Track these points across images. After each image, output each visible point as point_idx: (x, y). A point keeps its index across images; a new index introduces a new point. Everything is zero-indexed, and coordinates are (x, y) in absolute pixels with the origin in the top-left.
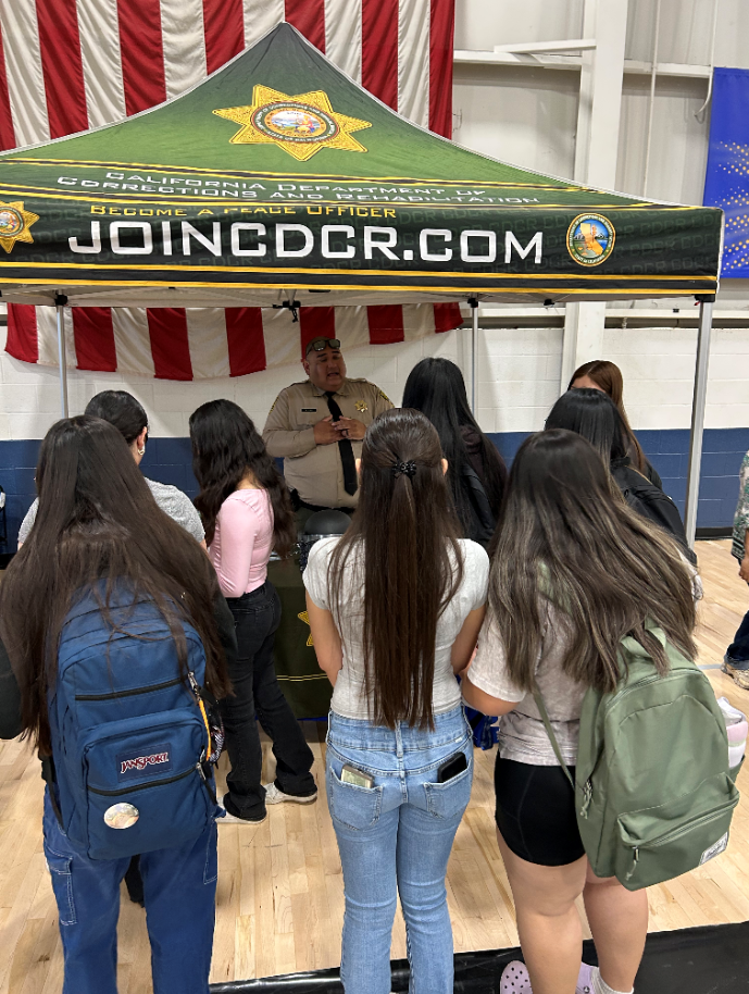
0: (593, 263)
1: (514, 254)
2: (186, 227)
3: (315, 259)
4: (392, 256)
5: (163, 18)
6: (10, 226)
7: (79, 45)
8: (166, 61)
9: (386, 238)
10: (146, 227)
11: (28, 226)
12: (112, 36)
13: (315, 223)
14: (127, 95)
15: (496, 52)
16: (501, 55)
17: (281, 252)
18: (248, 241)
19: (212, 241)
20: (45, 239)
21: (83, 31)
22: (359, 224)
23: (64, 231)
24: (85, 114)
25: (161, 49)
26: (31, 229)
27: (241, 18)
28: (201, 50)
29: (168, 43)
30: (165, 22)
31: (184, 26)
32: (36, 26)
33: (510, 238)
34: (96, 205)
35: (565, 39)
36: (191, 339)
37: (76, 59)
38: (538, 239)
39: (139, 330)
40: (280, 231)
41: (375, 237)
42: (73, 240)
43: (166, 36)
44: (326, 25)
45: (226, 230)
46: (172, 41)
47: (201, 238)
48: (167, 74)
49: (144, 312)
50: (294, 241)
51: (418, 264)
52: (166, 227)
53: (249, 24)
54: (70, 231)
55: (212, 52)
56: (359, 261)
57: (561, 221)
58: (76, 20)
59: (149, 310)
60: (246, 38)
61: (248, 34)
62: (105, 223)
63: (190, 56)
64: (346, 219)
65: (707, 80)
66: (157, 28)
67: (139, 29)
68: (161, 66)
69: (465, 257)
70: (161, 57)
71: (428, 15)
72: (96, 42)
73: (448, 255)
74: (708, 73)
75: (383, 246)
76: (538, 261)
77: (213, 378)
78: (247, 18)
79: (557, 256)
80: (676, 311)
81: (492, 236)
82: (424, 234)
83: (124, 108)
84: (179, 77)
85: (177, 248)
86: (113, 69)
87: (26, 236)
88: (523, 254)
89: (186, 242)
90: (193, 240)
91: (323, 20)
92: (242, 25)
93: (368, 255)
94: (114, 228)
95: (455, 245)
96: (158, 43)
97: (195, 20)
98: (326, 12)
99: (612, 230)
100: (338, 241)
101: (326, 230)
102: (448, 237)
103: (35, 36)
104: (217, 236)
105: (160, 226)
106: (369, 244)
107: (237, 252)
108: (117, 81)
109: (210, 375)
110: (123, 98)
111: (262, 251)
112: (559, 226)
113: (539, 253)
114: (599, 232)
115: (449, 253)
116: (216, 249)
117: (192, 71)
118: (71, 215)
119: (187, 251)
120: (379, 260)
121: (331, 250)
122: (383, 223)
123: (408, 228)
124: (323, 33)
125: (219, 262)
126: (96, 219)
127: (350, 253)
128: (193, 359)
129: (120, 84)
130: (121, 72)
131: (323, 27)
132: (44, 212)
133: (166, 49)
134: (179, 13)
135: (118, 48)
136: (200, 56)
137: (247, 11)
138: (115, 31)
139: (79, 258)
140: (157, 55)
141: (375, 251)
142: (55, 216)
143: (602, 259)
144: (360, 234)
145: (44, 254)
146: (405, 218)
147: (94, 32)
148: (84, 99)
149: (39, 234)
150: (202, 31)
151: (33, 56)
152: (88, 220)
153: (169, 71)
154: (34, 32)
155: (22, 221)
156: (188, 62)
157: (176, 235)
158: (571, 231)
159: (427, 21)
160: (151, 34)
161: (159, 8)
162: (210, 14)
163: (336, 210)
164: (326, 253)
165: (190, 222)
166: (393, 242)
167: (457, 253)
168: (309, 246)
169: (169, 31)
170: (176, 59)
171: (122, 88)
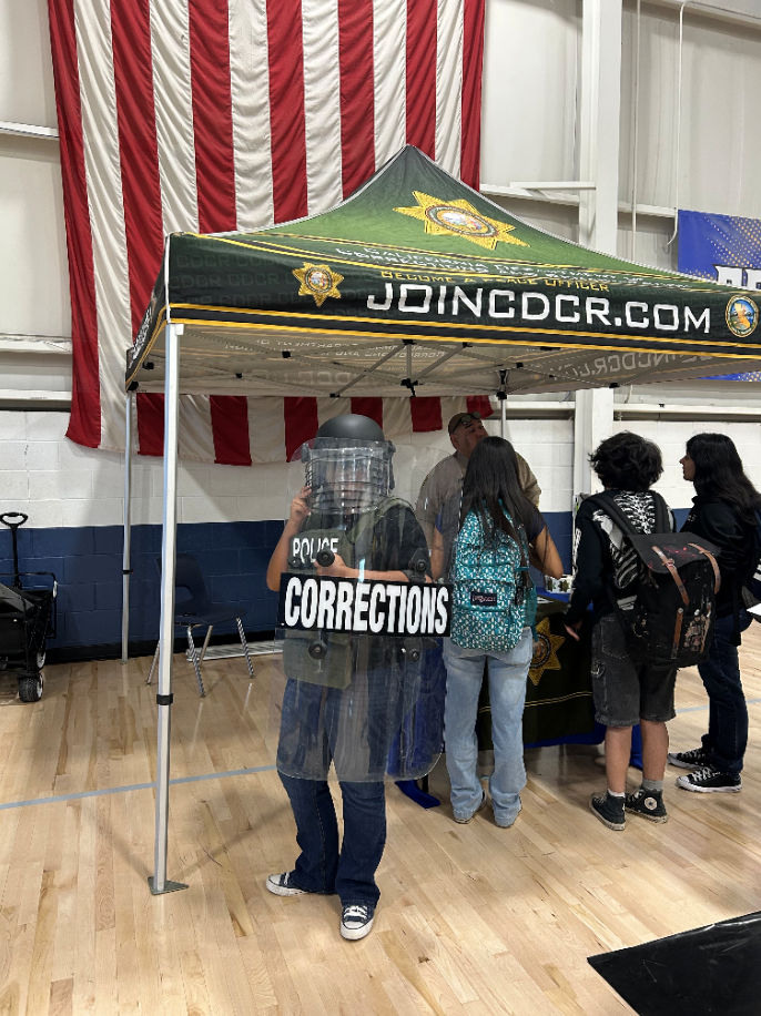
0: (744, 334)
1: (691, 324)
2: (458, 291)
3: (551, 322)
4: (607, 323)
5: (235, 138)
6: (321, 284)
7: (156, 154)
8: (236, 175)
9: (601, 307)
10: (429, 291)
11: (335, 284)
12: (189, 150)
13: (552, 292)
14: (199, 201)
15: (511, 187)
16: (517, 189)
17: (525, 315)
18: (502, 305)
19: (475, 304)
20: (351, 295)
21: (161, 142)
22: (583, 295)
23: (364, 290)
24: (160, 217)
25: (233, 164)
26: (338, 287)
27: (304, 144)
28: (268, 168)
29: (239, 160)
30: (237, 141)
31: (254, 146)
32: (116, 134)
33: (688, 312)
34: (384, 272)
35: (561, 180)
36: (252, 426)
37: (152, 166)
38: (706, 313)
39: (203, 416)
40: (525, 297)
41: (594, 306)
42: (371, 297)
43: (237, 154)
44: (376, 155)
45: (486, 296)
46: (242, 159)
47: (467, 301)
48: (237, 186)
49: (207, 399)
50: (536, 307)
51: (625, 330)
52: (443, 290)
53: (311, 149)
54: (370, 290)
55: (277, 171)
56: (582, 325)
57: (722, 301)
58: (155, 133)
59: (213, 398)
60: (308, 161)
61: (310, 157)
62: (396, 286)
63: (258, 172)
64: (572, 291)
65: (672, 219)
66: (230, 147)
67: (213, 146)
68: (232, 179)
69: (658, 325)
70: (233, 171)
71: (459, 155)
72: (173, 155)
73: (646, 323)
74: (673, 213)
75: (600, 314)
76: (706, 331)
77: (271, 463)
78: (309, 144)
79: (720, 329)
80: (662, 405)
81: (675, 309)
82: (629, 305)
83: (197, 213)
84: (248, 189)
85: (448, 308)
86: (188, 178)
87: (335, 293)
88: (697, 324)
89: (455, 303)
90: (461, 303)
91: (373, 151)
92: (305, 151)
93: (589, 321)
94: (404, 289)
95: (650, 315)
96: (230, 159)
97: (264, 141)
98: (376, 144)
99: (756, 310)
100: (568, 309)
101: (559, 298)
102: (645, 309)
103: (116, 144)
104: (479, 300)
105: (439, 289)
106: (589, 311)
107: (492, 313)
108: (191, 188)
109: (267, 461)
110: (196, 204)
111: (511, 314)
112: (720, 305)
113: (707, 325)
114: (748, 310)
115: (646, 321)
116: (477, 311)
117: (259, 185)
118: (368, 277)
119: (455, 312)
120: (597, 325)
121: (562, 315)
122: (600, 295)
123: (617, 300)
124: (374, 162)
125: (479, 321)
126: (389, 281)
127: (576, 318)
128: (253, 444)
129: (194, 191)
130: (195, 182)
131: (374, 157)
132: (347, 273)
133: (237, 165)
134: (251, 135)
135: (193, 161)
136: (266, 174)
137: (309, 139)
138: (191, 146)
139: (373, 314)
140: (229, 170)
141: (594, 316)
142: (356, 277)
143: (750, 331)
144: (582, 303)
145: (345, 309)
146: (615, 292)
147: (172, 146)
148: (160, 203)
149: (347, 291)
150: (269, 152)
151: (112, 161)
152: (383, 282)
153: (239, 183)
154: (115, 139)
155: (330, 281)
156: (257, 177)
157: (449, 297)
158: (729, 309)
159: (458, 159)
160: (223, 150)
161: (231, 129)
162: (277, 138)
163: (565, 284)
164: (559, 317)
165: (461, 287)
166: (606, 311)
167: (652, 322)
168: (547, 311)
169: (240, 149)
170: (245, 174)
171: (195, 195)
